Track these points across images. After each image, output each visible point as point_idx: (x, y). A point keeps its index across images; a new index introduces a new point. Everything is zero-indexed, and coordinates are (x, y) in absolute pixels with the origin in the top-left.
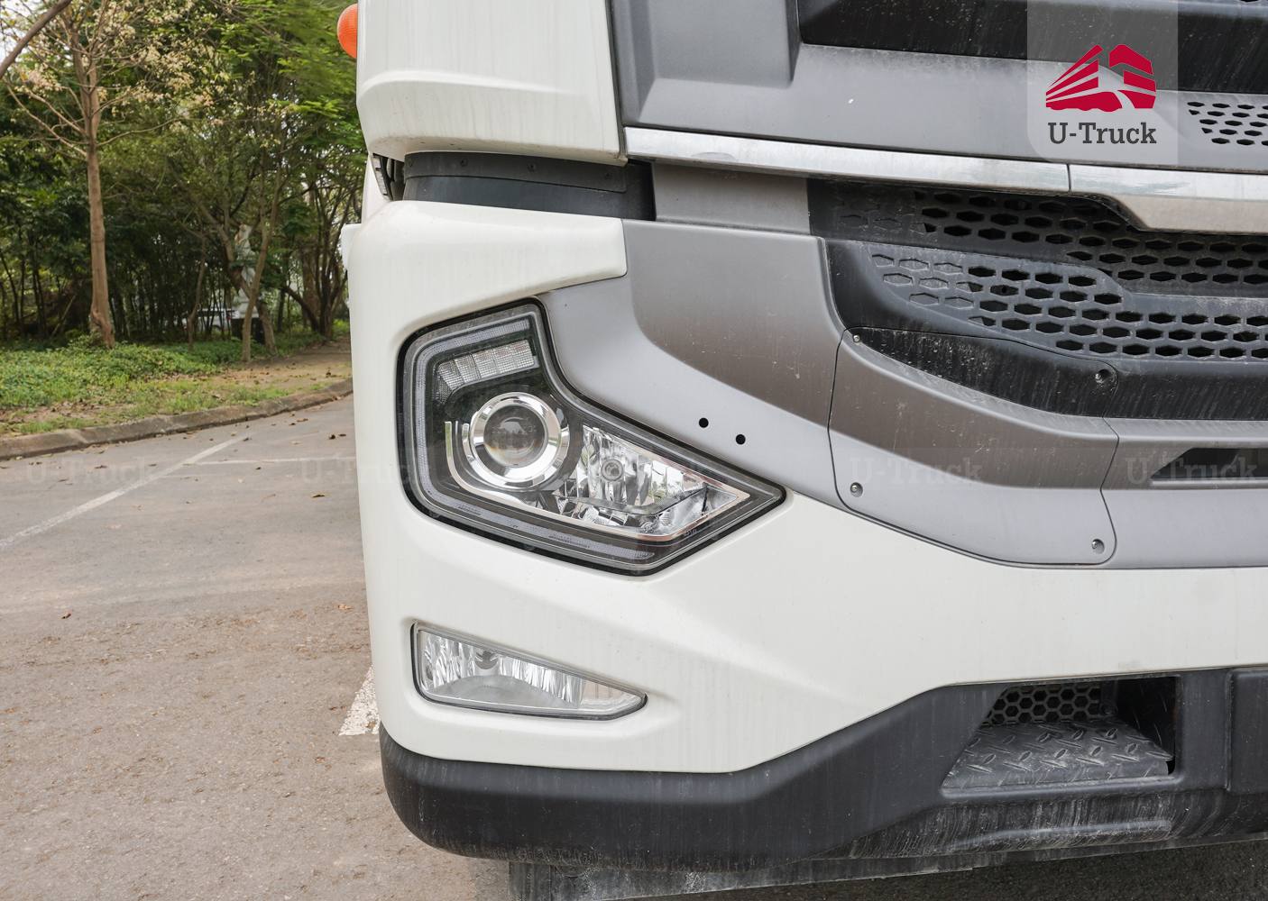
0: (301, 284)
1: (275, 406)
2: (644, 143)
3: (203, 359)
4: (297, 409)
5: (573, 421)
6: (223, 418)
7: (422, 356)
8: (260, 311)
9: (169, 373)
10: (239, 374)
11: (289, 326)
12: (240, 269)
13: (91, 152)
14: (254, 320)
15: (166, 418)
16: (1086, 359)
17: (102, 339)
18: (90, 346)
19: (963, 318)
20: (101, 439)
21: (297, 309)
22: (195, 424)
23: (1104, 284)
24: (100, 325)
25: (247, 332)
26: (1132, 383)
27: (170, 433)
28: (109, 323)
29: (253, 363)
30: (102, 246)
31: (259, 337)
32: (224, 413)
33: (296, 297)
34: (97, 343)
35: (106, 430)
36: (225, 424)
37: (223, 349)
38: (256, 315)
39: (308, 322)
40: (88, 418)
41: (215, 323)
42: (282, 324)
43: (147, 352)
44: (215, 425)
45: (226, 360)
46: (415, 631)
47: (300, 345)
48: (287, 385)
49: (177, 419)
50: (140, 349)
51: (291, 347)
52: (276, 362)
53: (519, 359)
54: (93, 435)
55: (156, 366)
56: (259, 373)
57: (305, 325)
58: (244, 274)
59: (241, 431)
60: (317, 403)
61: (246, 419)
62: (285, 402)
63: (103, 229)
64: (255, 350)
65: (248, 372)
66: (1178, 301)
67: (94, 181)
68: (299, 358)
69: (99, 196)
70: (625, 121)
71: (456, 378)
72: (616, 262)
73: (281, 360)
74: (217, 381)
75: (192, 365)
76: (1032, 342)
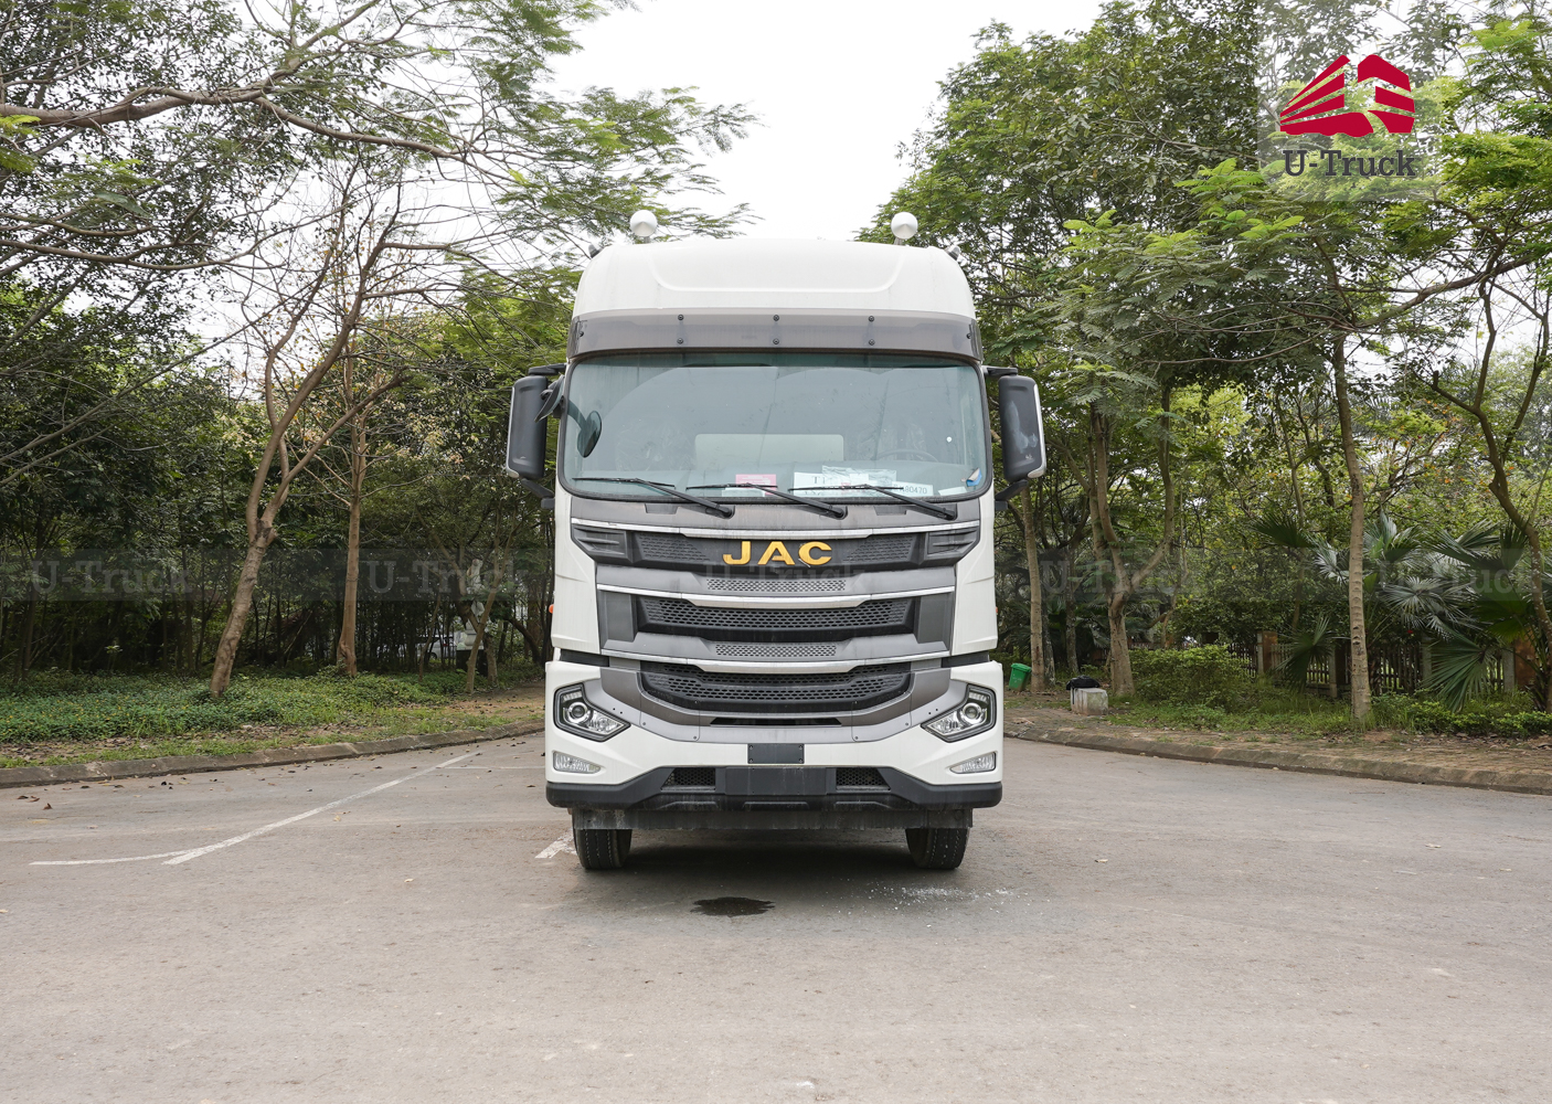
0: (525, 613)
1: (499, 732)
2: (605, 652)
3: (433, 690)
4: (517, 735)
5: (589, 708)
6: (457, 740)
7: (560, 693)
8: (485, 645)
9: (403, 702)
10: (466, 704)
11: (510, 655)
12: (471, 603)
13: (355, 503)
14: (480, 651)
15: (415, 738)
16: (692, 698)
17: (346, 669)
18: (335, 675)
19: (667, 689)
20: (367, 751)
21: (519, 637)
22: (437, 742)
23: (698, 682)
24: (345, 656)
25: (472, 663)
26: (703, 703)
27: (417, 749)
28: (352, 656)
29: (475, 696)
30: (355, 586)
31: (483, 669)
32: (458, 735)
33: (518, 626)
34: (342, 673)
35: (371, 745)
36: (459, 744)
37: (448, 679)
38: (482, 647)
39: (530, 652)
40: (356, 735)
41: (434, 650)
42: (503, 654)
43: (385, 682)
44: (451, 745)
45: (451, 691)
46: (555, 753)
47: (520, 677)
48: (509, 715)
49: (422, 737)
50: (378, 679)
51: (512, 679)
52: (497, 694)
53: (579, 695)
54: (361, 748)
55: (392, 695)
56: (482, 704)
57: (527, 656)
58: (473, 608)
59: (473, 750)
60: (534, 732)
61: (475, 741)
62: (507, 729)
63: (357, 570)
64: (478, 682)
65: (472, 703)
66: (713, 686)
67: (355, 528)
68: (519, 691)
69: (357, 542)
70: (601, 648)
71: (566, 699)
72: (599, 676)
73: (501, 692)
74: (447, 710)
75: (424, 695)
76: (681, 694)
